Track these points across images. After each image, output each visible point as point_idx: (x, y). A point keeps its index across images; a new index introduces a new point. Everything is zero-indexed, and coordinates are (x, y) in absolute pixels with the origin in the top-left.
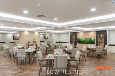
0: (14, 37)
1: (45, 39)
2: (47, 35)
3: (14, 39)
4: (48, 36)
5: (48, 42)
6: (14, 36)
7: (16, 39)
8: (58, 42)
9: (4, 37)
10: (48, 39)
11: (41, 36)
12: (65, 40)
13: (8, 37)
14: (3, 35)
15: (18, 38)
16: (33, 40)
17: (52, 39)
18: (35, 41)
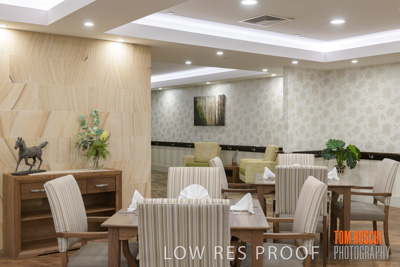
1: (199, 120)
2: (216, 92)
4: (223, 98)
5: (224, 148)
8: (322, 147)
10: (221, 122)
11: (170, 99)
12: (387, 129)
16: (78, 125)
17: (255, 126)
18: (99, 132)
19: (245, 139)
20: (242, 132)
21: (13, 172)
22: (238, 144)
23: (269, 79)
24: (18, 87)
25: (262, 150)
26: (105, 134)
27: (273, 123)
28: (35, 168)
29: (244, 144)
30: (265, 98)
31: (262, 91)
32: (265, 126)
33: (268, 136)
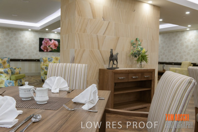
0: (41, 44)
3: (41, 50)
6: (41, 40)
7: (49, 50)
9: (9, 41)
13: (22, 41)
14: (8, 34)
15: (54, 48)
16: (130, 45)
17: (174, 53)
18: (142, 49)
19: (168, 59)
20: (166, 56)
21: (108, 67)
22: (164, 61)
23: (183, 31)
24: (106, 23)
25: (180, 64)
26: (144, 50)
27: (185, 52)
28: (114, 66)
29: (167, 61)
30: (181, 40)
31: (179, 37)
32: (180, 53)
33: (181, 57)
